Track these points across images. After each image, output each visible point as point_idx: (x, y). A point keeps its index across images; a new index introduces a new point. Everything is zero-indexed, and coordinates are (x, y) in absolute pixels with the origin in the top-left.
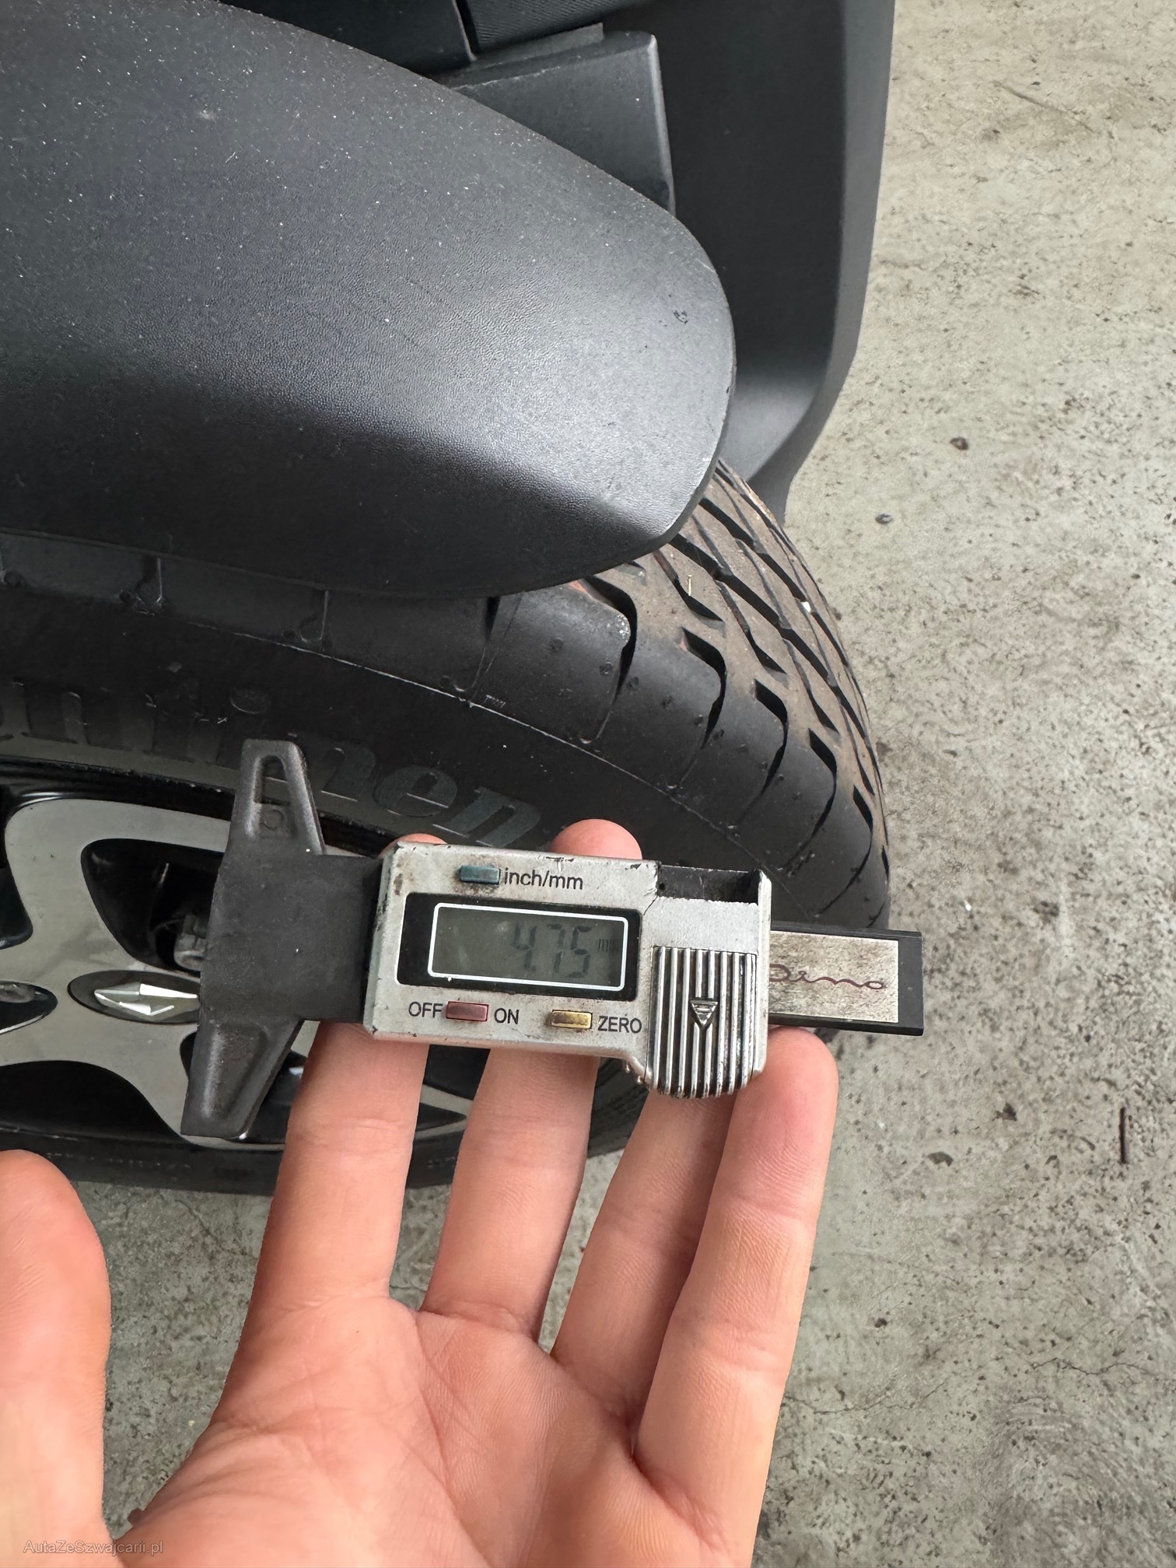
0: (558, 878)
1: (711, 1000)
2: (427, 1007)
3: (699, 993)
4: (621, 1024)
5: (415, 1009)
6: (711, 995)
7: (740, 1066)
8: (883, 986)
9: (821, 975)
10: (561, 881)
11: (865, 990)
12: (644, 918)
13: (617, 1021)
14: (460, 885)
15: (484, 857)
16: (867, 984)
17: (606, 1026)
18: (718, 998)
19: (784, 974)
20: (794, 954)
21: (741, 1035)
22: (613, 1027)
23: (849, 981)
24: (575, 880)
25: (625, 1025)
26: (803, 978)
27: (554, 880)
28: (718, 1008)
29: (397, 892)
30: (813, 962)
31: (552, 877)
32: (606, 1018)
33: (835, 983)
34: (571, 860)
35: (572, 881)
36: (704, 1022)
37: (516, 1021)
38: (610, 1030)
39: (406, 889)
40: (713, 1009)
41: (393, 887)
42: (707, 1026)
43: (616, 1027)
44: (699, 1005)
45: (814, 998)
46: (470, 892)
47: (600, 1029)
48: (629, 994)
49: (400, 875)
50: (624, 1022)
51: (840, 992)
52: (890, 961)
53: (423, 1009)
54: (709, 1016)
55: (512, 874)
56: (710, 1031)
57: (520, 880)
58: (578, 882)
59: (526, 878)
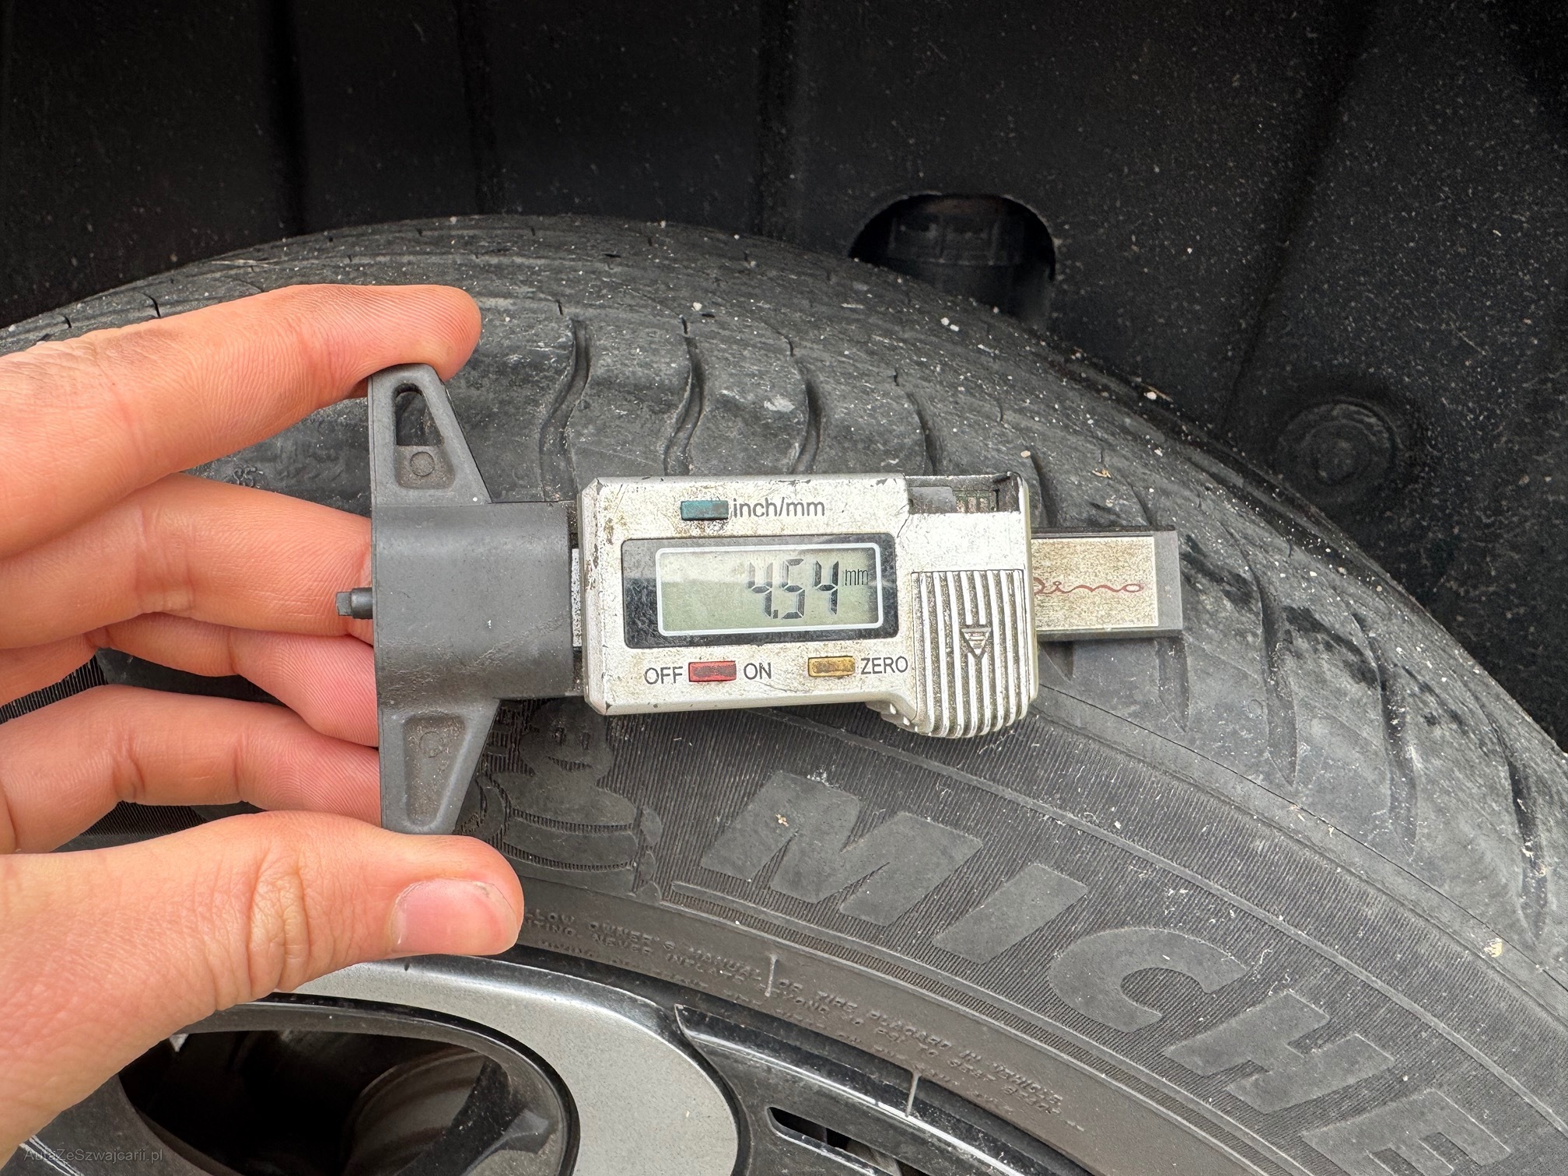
0: (796, 506)
1: (983, 626)
2: (665, 672)
3: (969, 621)
4: (886, 665)
5: (652, 676)
6: (983, 621)
7: (1018, 694)
8: (1141, 588)
9: (1077, 584)
10: (799, 507)
11: (1123, 594)
12: (897, 541)
13: (881, 662)
14: (683, 524)
15: (706, 487)
16: (1124, 588)
17: (869, 668)
18: (990, 623)
19: (1040, 588)
20: (1048, 563)
21: (1017, 660)
22: (877, 669)
23: (1105, 586)
24: (816, 505)
25: (890, 665)
26: (1058, 589)
27: (791, 508)
28: (992, 633)
29: (610, 541)
30: (1068, 570)
31: (788, 505)
32: (868, 660)
33: (1092, 590)
34: (808, 482)
35: (812, 507)
36: (978, 652)
37: (769, 675)
38: (875, 672)
39: (619, 536)
40: (987, 635)
41: (603, 535)
42: (983, 653)
43: (881, 669)
44: (972, 633)
45: (1071, 609)
46: (695, 532)
47: (863, 673)
48: (890, 629)
49: (610, 520)
50: (888, 662)
51: (1097, 600)
52: (1147, 559)
53: (661, 675)
54: (983, 643)
55: (742, 506)
56: (985, 661)
57: (752, 511)
58: (819, 507)
59: (759, 507)
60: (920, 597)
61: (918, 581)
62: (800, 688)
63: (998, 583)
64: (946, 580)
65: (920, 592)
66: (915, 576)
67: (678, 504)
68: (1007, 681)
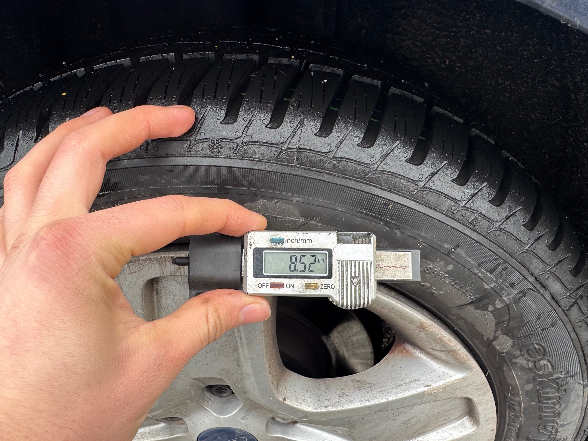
60: (339, 268)
61: (339, 263)
62: (302, 291)
63: (363, 265)
64: (347, 263)
65: (339, 266)
66: (338, 261)
67: (270, 238)
68: (364, 294)
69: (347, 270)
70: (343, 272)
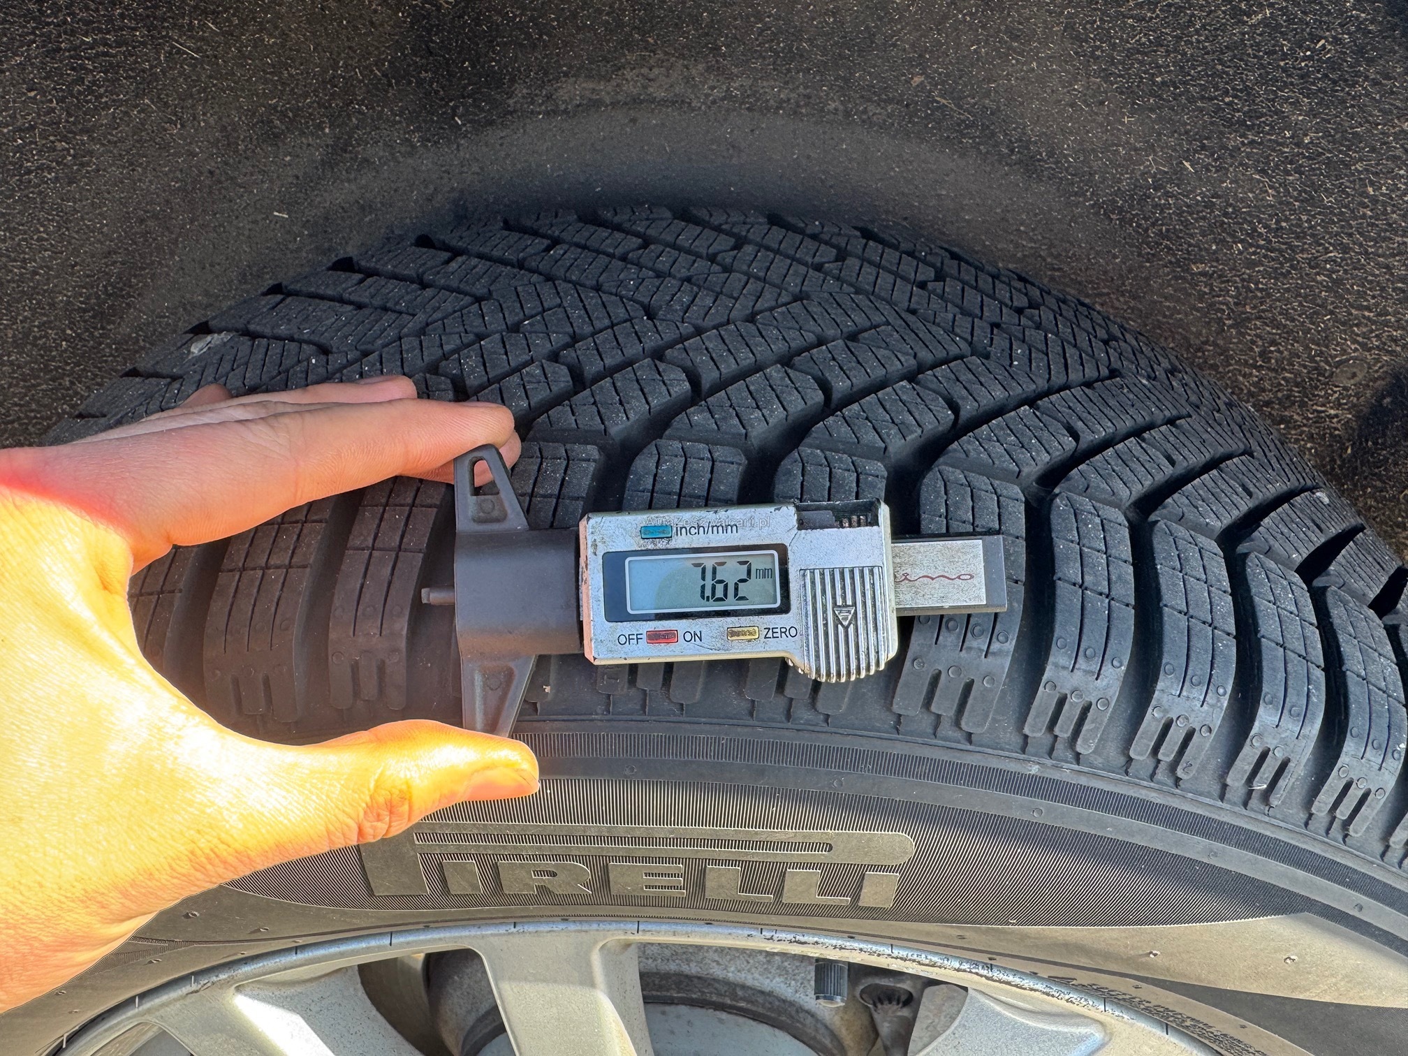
69: (824, 592)
70: (814, 597)
